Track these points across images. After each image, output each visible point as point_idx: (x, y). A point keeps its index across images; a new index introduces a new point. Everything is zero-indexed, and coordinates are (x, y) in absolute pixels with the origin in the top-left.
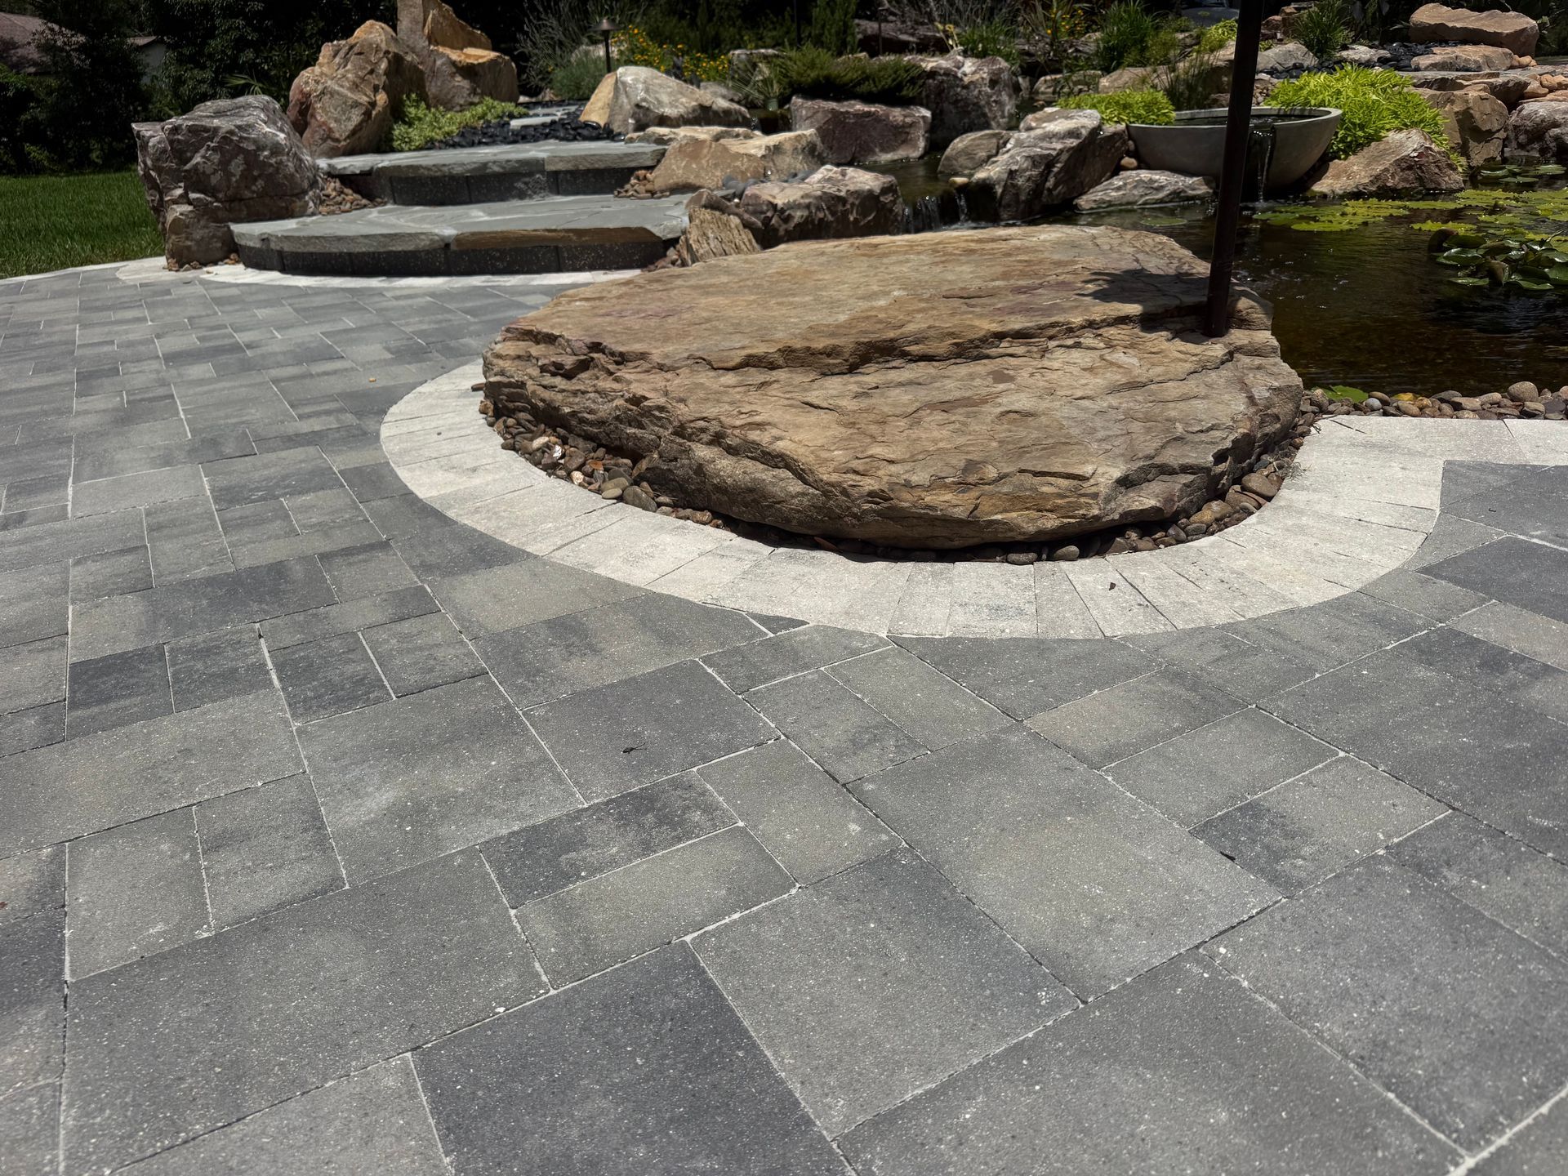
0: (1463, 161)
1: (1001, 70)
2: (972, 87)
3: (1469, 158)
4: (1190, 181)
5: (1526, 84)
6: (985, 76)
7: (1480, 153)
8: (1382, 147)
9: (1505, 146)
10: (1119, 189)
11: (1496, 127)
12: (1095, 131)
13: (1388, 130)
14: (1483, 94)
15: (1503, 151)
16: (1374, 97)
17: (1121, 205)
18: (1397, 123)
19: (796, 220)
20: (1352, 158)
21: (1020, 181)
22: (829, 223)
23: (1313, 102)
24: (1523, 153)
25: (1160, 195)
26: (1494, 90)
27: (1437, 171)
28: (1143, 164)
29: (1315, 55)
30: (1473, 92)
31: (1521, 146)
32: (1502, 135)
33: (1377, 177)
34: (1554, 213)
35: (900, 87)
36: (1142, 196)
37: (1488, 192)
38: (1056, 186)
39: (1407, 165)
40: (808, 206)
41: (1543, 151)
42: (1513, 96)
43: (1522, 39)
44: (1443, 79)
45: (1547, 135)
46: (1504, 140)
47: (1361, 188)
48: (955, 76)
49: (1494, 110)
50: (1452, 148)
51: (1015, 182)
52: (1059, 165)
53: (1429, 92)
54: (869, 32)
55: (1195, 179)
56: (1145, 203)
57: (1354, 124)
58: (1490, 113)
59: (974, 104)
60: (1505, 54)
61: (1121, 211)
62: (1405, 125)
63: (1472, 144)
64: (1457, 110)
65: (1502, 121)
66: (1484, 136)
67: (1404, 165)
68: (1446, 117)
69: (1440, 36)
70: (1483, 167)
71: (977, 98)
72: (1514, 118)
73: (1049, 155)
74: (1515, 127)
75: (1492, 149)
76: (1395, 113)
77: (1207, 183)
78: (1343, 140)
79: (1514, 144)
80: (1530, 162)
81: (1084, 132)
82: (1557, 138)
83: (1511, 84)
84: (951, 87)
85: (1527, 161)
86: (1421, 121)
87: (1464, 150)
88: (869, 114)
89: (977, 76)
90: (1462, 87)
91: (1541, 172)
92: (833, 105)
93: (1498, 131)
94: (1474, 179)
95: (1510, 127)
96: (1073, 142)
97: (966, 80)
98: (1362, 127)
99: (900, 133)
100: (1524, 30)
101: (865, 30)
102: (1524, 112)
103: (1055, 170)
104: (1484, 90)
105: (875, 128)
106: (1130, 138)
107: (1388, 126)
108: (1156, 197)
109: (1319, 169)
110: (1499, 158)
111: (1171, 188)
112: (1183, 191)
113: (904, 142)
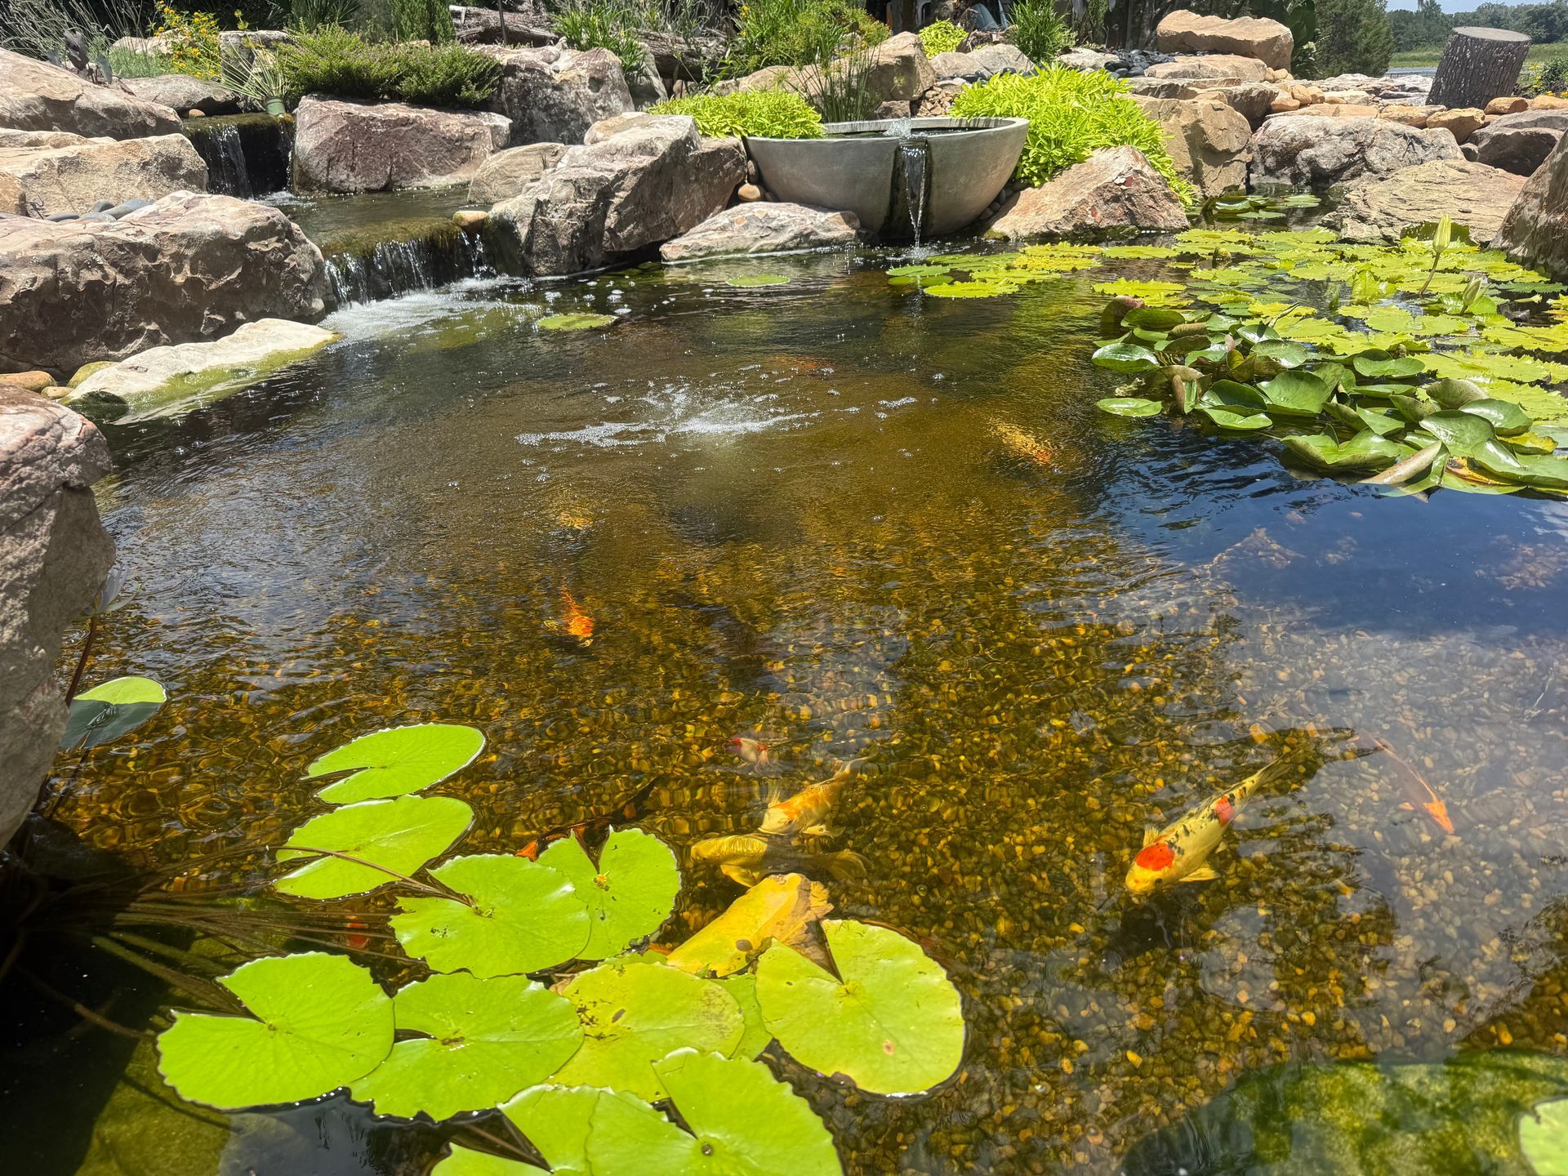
0: (1196, 189)
1: (607, 66)
2: (566, 87)
3: (1203, 185)
4: (822, 217)
5: (1273, 95)
6: (583, 73)
7: (1218, 180)
8: (1084, 170)
9: (1250, 171)
10: (724, 229)
11: (1235, 146)
12: (680, 147)
13: (1094, 148)
14: (1217, 103)
15: (1248, 180)
16: (1076, 104)
17: (727, 252)
18: (1104, 139)
19: (17, 288)
20: (1048, 185)
21: (556, 217)
22: (117, 291)
23: (998, 111)
24: (1272, 180)
25: (782, 238)
26: (1233, 100)
27: (1151, 203)
28: (770, 194)
29: (1031, 58)
30: (1205, 100)
31: (1269, 172)
32: (1245, 157)
33: (1073, 212)
34: (1299, 265)
35: (457, 85)
36: (756, 240)
37: (1218, 233)
38: (621, 224)
39: (1115, 196)
40: (52, 262)
41: (1295, 178)
42: (1257, 110)
43: (1276, 49)
44: (1171, 85)
45: (1299, 158)
46: (1248, 165)
47: (1052, 227)
48: (542, 73)
49: (1231, 124)
50: (1179, 173)
51: (548, 218)
52: (622, 194)
53: (1149, 99)
54: (492, 23)
55: (830, 214)
56: (760, 251)
57: (1048, 140)
58: (1227, 129)
59: (572, 111)
60: (1258, 66)
61: (727, 261)
62: (1114, 141)
63: (1206, 168)
64: (1184, 123)
65: (1244, 139)
66: (1220, 158)
67: (1108, 195)
68: (1170, 133)
69: (1187, 44)
70: (1220, 199)
71: (574, 102)
72: (1259, 137)
73: (601, 179)
74: (1262, 147)
75: (1234, 175)
76: (1103, 126)
77: (848, 222)
78: (1035, 162)
79: (1261, 169)
80: (1280, 191)
81: (662, 147)
82: (1311, 162)
83: (1254, 94)
84: (538, 87)
85: (1277, 191)
86: (1134, 136)
87: (1196, 176)
88: (406, 122)
89: (573, 73)
90: (1195, 94)
91: (1290, 205)
92: (354, 108)
93: (1240, 151)
94: (1207, 215)
95: (1256, 148)
96: (646, 161)
97: (557, 78)
98: (1058, 144)
99: (460, 148)
100: (1277, 38)
101: (487, 21)
102: (1271, 129)
103: (616, 201)
104: (1220, 98)
105: (418, 141)
106: (750, 157)
107: (1093, 143)
108: (776, 241)
109: (1003, 201)
110: (1243, 187)
111: (795, 229)
112: (812, 232)
113: (464, 161)
